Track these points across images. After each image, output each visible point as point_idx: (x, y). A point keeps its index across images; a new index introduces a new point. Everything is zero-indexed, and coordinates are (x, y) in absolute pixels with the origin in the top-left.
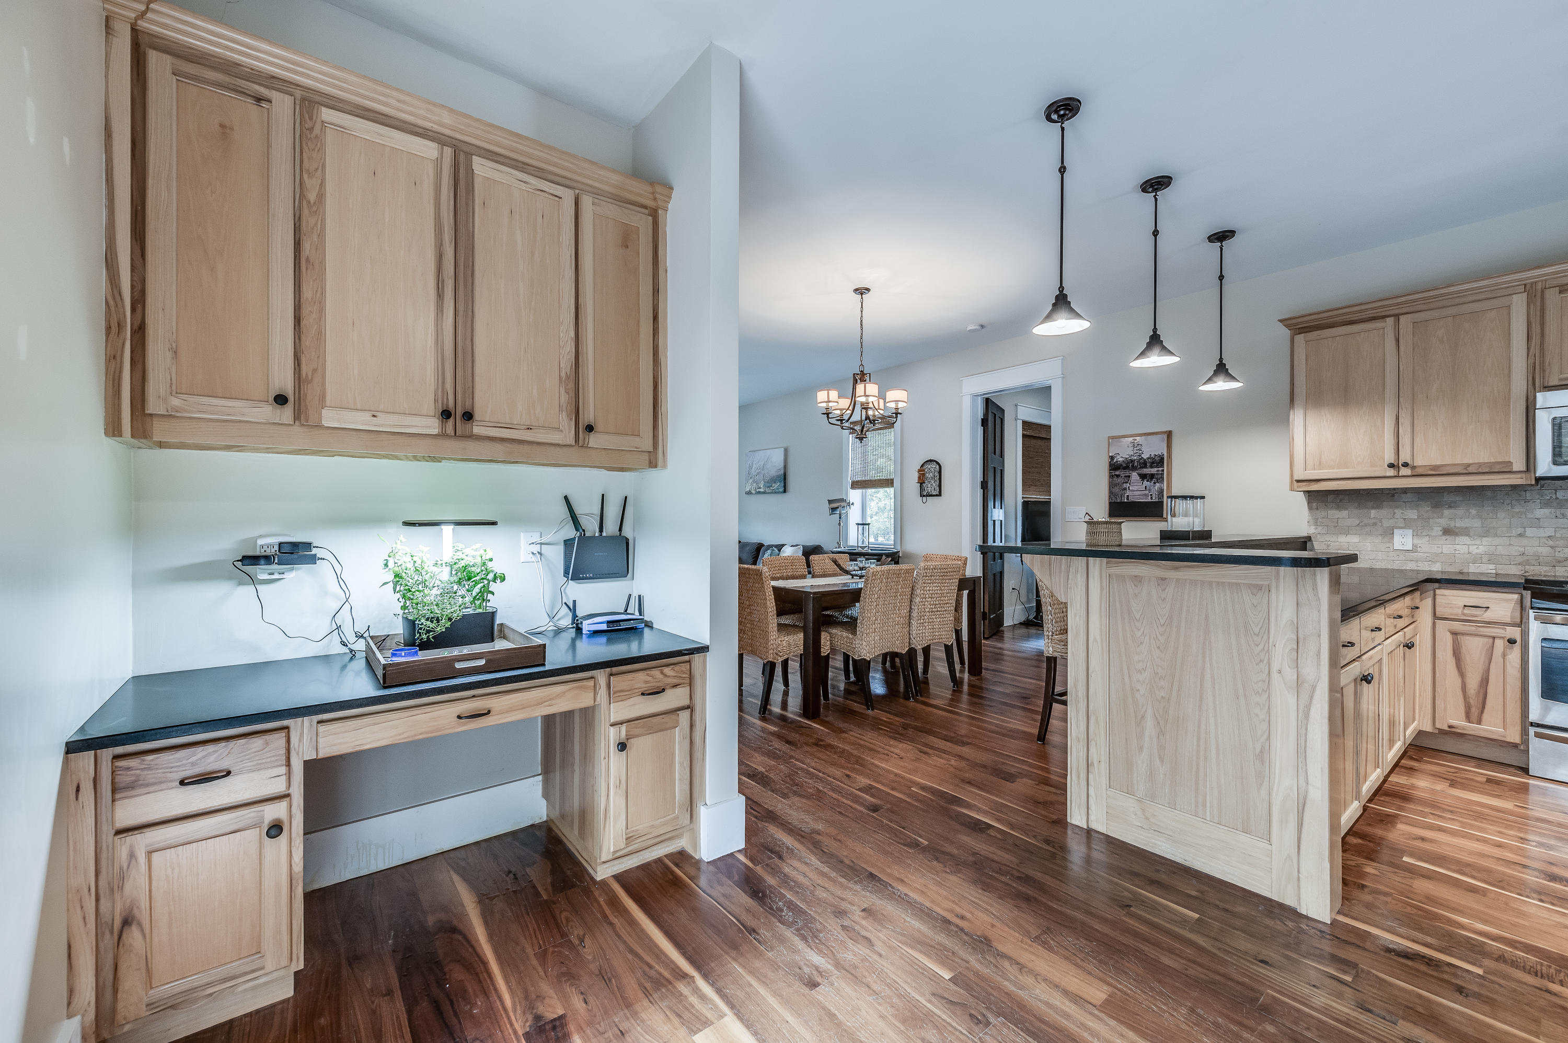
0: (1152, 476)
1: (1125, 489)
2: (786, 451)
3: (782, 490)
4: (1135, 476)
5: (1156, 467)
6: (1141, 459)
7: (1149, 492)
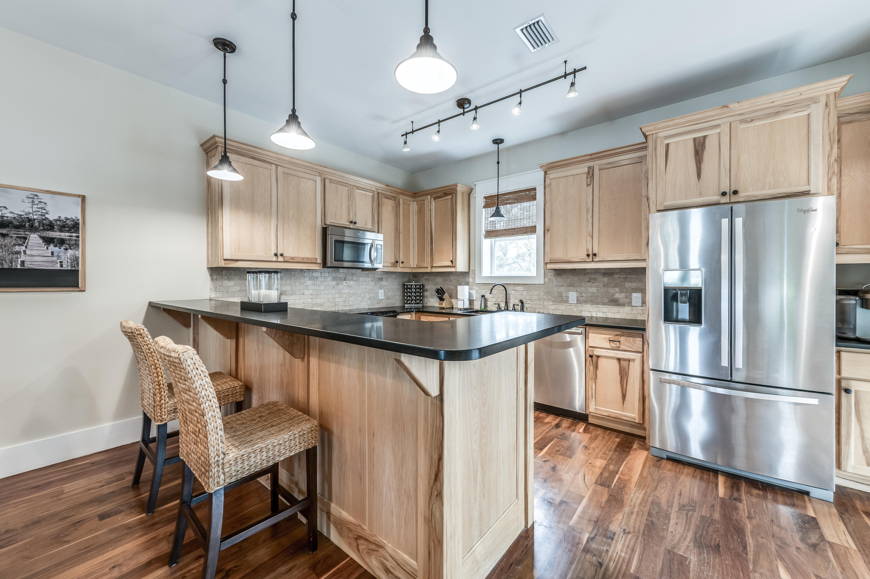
6: (45, 220)
7: (58, 259)
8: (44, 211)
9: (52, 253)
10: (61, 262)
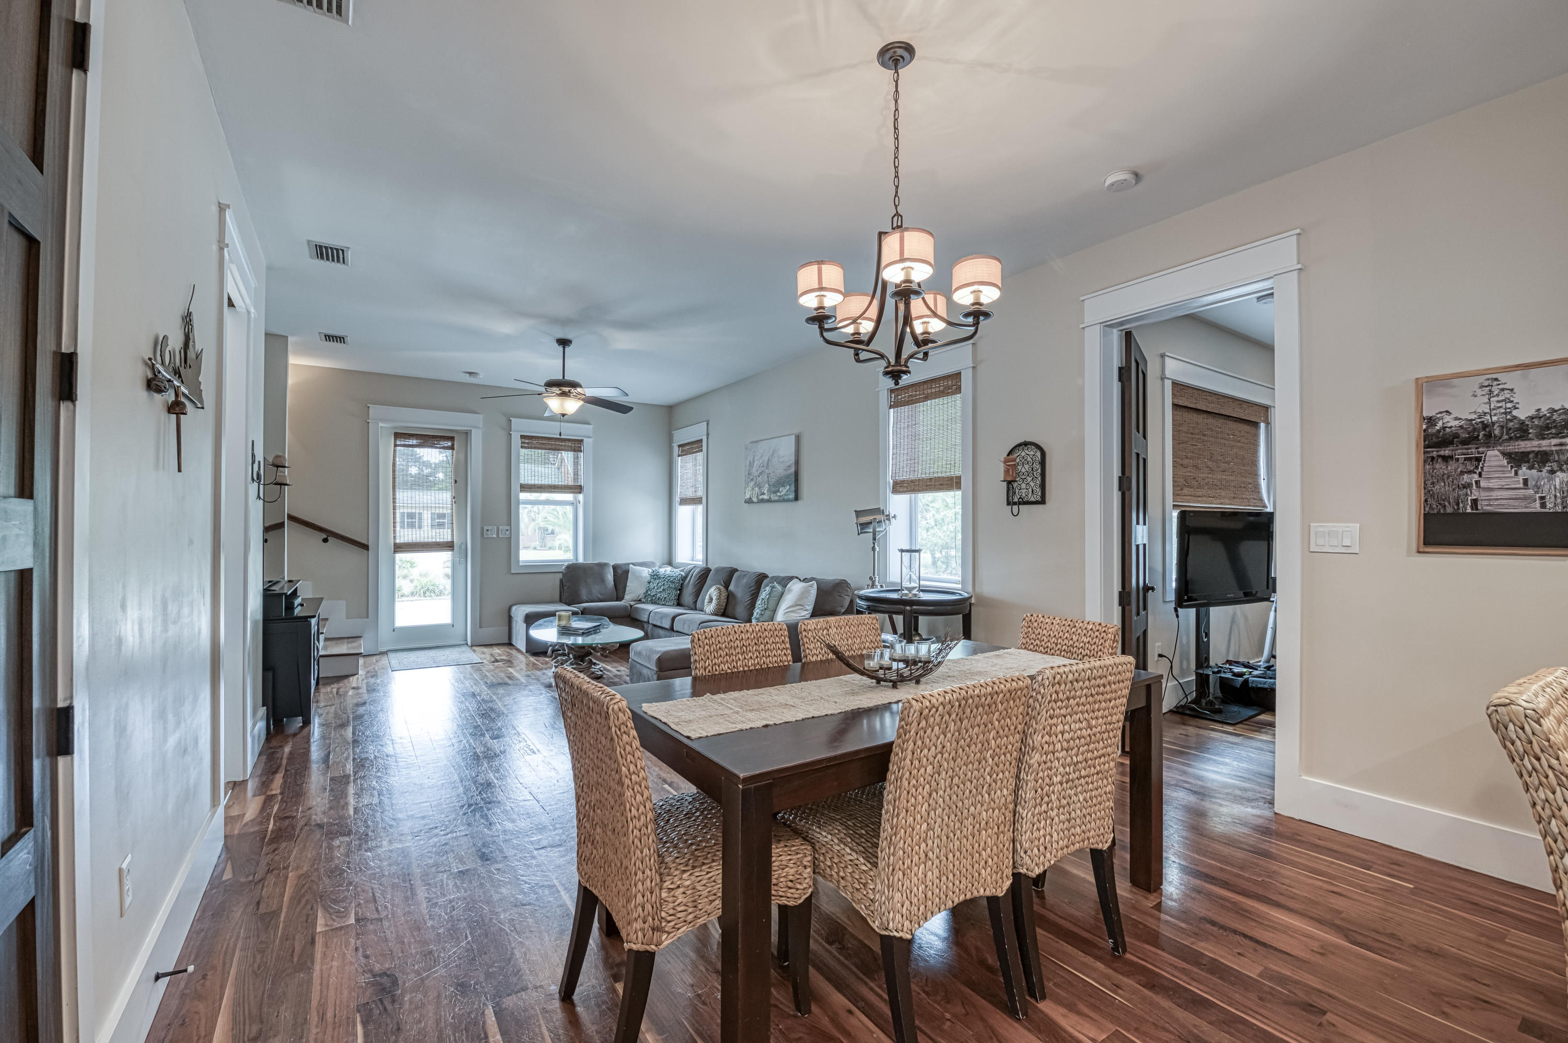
0: (1543, 458)
1: (1468, 486)
2: (798, 439)
3: (792, 496)
4: (1494, 457)
5: (1556, 436)
6: (1511, 421)
7: (1536, 492)
8: (1509, 405)
9: (1526, 481)
10: (1542, 498)
